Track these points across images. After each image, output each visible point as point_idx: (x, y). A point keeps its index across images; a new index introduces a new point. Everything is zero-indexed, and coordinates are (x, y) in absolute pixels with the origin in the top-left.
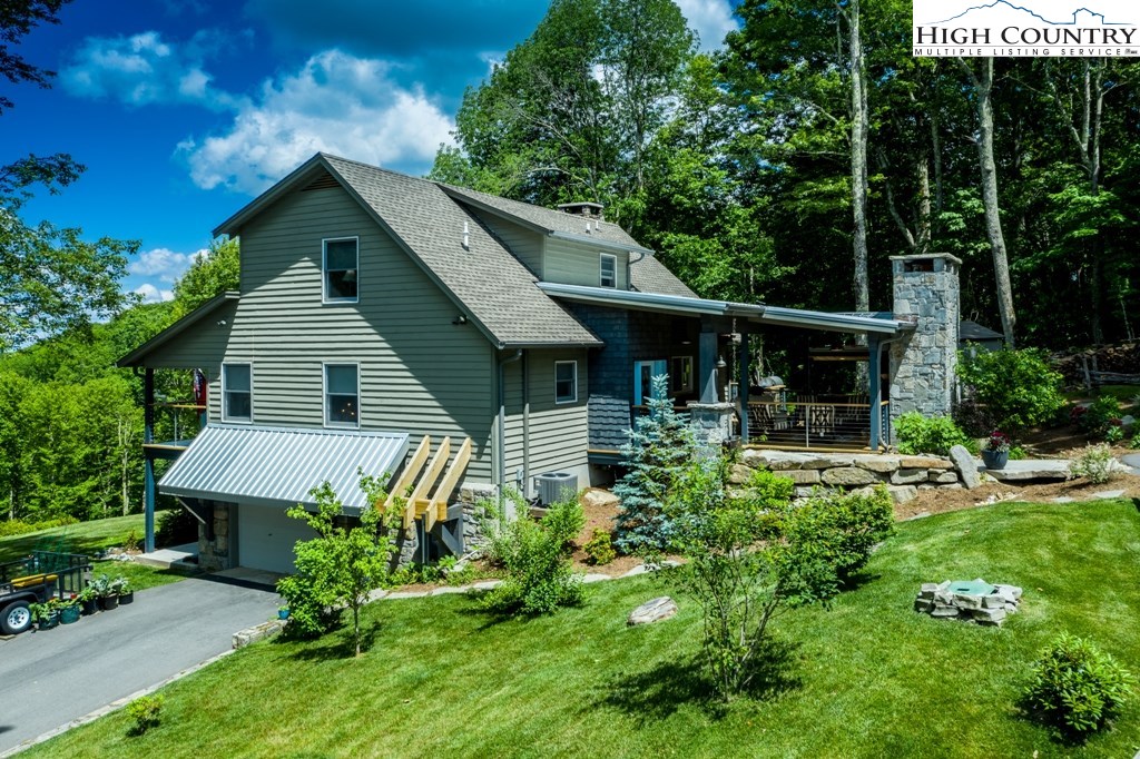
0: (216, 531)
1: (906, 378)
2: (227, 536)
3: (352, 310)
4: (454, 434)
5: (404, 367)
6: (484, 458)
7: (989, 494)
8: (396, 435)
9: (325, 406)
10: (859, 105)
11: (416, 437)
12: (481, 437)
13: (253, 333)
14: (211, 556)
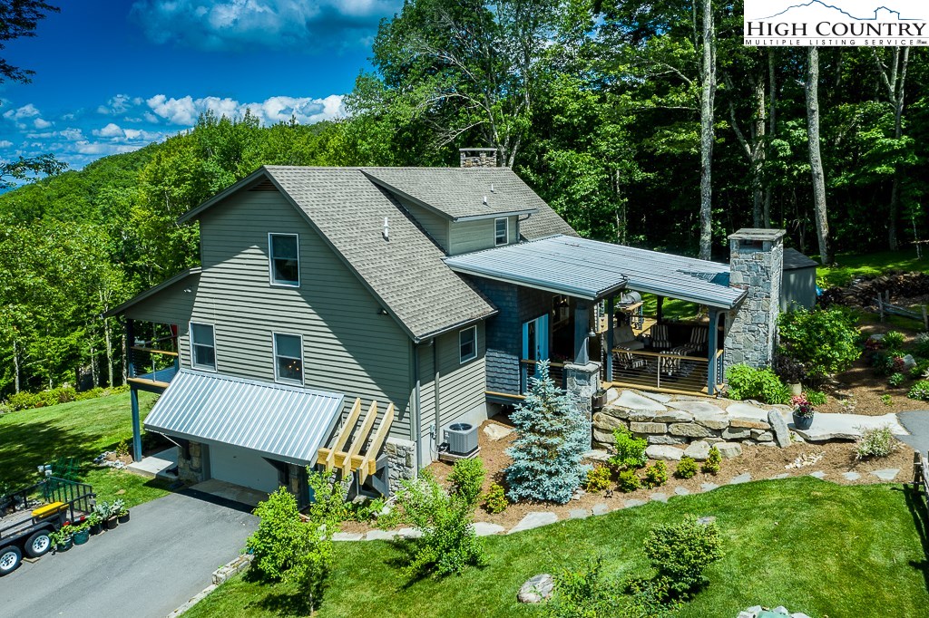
0: (192, 453)
1: (737, 334)
2: (200, 457)
3: (295, 293)
4: (380, 399)
5: (339, 343)
6: (404, 420)
7: (797, 455)
8: (333, 395)
9: (276, 365)
10: (709, 70)
11: (350, 398)
12: (402, 404)
13: (214, 301)
14: (187, 470)
